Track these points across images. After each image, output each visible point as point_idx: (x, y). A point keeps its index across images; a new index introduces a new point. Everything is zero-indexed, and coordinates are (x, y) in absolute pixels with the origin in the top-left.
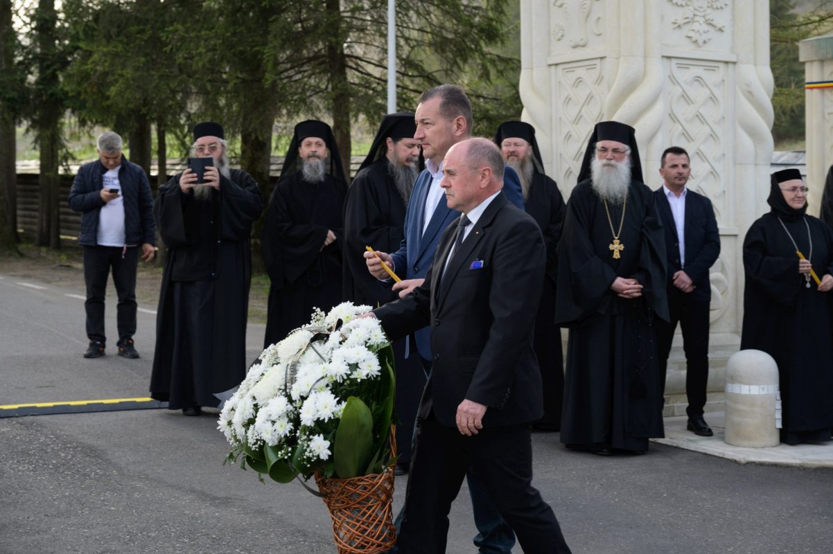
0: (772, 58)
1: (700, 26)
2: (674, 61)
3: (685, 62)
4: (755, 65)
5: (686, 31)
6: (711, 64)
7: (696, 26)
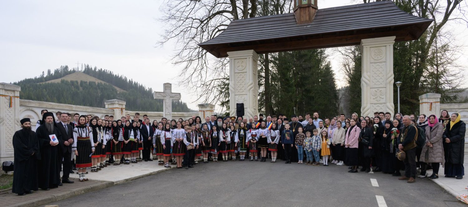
0: (394, 101)
1: (379, 98)
2: (373, 104)
3: (375, 104)
4: (390, 103)
5: (376, 99)
6: (381, 104)
7: (377, 98)
